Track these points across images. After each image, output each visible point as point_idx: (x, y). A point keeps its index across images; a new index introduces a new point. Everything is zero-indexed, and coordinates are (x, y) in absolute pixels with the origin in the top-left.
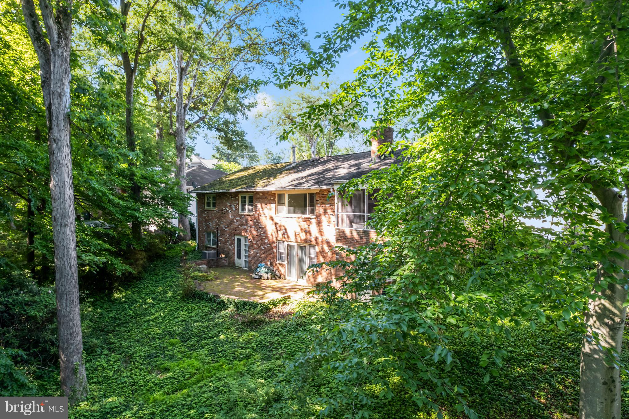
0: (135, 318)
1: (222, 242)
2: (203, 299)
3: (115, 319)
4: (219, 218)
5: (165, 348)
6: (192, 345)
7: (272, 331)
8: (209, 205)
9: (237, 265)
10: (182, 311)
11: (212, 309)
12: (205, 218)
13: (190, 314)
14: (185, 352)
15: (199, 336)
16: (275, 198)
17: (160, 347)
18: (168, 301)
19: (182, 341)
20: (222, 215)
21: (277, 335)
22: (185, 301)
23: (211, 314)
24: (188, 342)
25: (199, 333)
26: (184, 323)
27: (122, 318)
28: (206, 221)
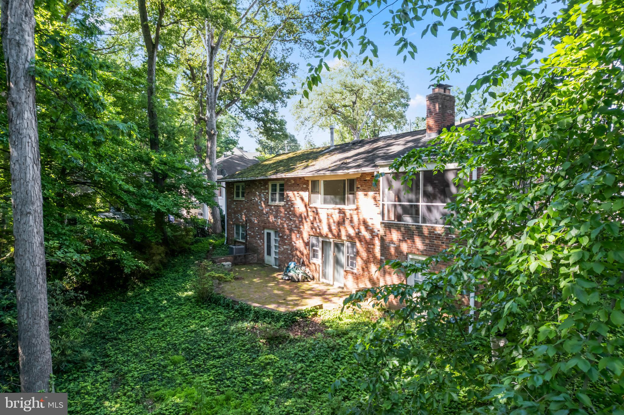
0: (143, 324)
1: (252, 237)
2: (220, 304)
3: (122, 324)
4: (248, 210)
5: (165, 367)
6: (197, 366)
7: (296, 354)
8: (238, 196)
9: (266, 262)
10: (194, 318)
11: (228, 317)
12: (234, 209)
13: (202, 324)
14: (187, 375)
15: (208, 354)
16: (308, 186)
17: (160, 365)
18: (181, 305)
19: (187, 359)
20: (252, 206)
21: (302, 361)
22: (200, 306)
23: (226, 324)
24: (193, 361)
25: (208, 349)
26: (193, 334)
27: (128, 322)
28: (235, 213)
